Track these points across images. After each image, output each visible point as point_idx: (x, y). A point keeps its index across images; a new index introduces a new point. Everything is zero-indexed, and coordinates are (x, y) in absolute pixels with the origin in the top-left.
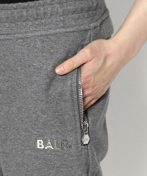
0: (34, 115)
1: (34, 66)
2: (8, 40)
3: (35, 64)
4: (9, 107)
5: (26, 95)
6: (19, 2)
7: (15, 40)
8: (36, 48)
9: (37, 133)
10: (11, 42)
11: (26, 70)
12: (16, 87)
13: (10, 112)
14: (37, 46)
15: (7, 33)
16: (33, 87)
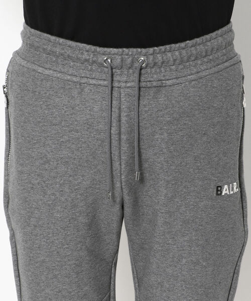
0: (216, 159)
1: (214, 107)
2: (178, 84)
3: (215, 105)
4: (182, 158)
5: (207, 139)
6: (186, 40)
7: (187, 83)
8: (214, 87)
9: (216, 179)
10: (183, 86)
11: (205, 113)
12: (194, 134)
13: (183, 163)
14: (215, 85)
15: (175, 77)
16: (216, 128)
